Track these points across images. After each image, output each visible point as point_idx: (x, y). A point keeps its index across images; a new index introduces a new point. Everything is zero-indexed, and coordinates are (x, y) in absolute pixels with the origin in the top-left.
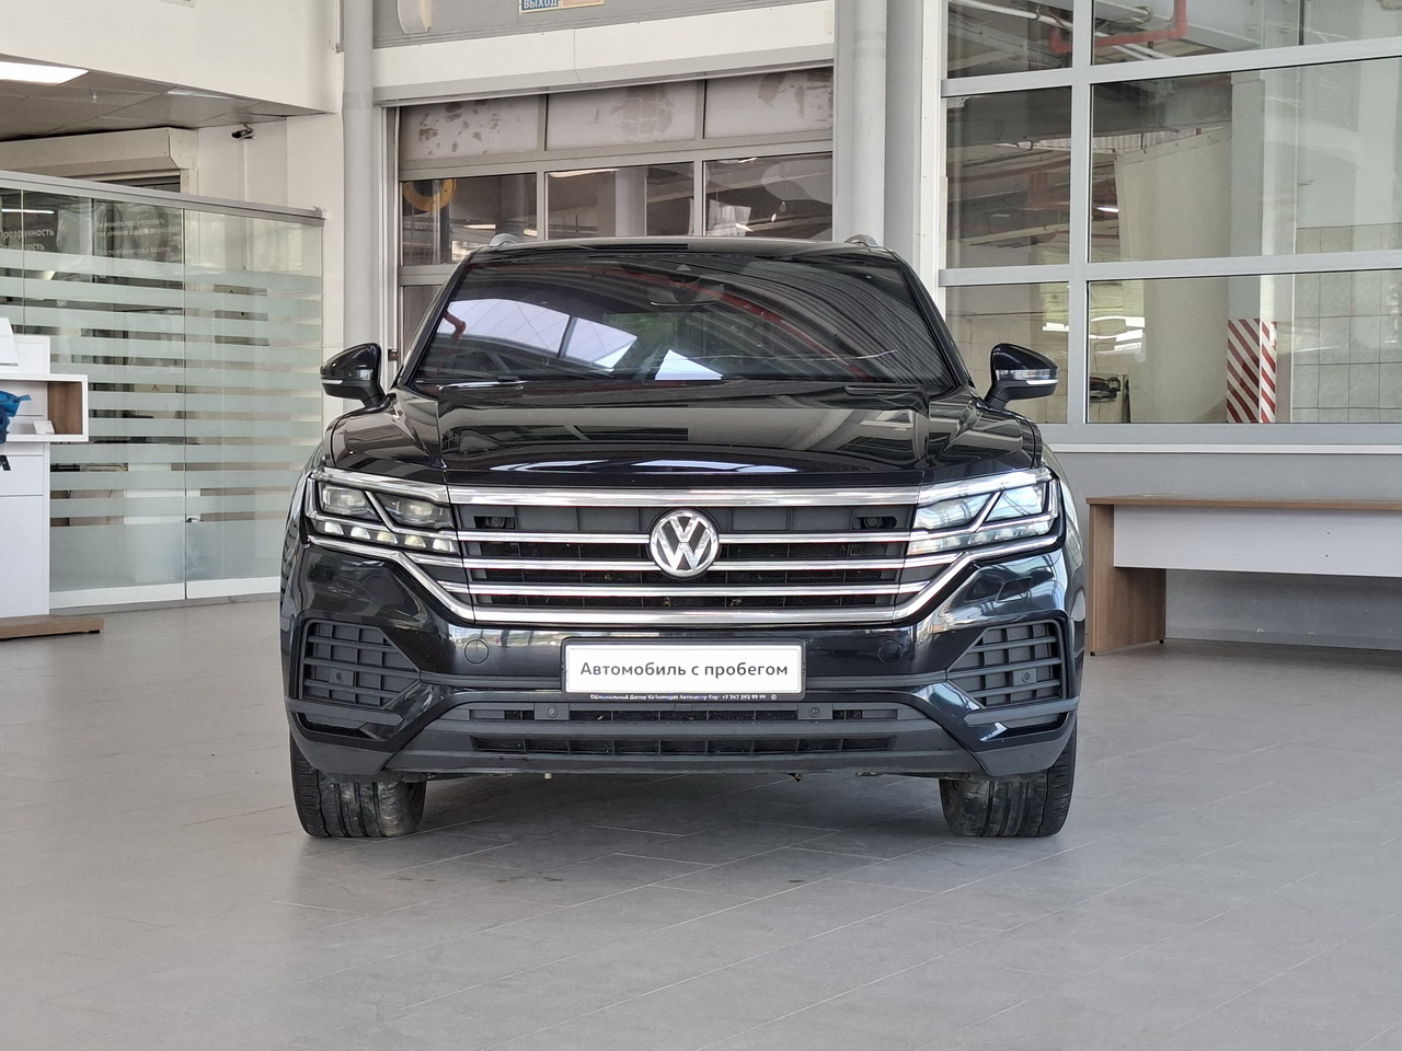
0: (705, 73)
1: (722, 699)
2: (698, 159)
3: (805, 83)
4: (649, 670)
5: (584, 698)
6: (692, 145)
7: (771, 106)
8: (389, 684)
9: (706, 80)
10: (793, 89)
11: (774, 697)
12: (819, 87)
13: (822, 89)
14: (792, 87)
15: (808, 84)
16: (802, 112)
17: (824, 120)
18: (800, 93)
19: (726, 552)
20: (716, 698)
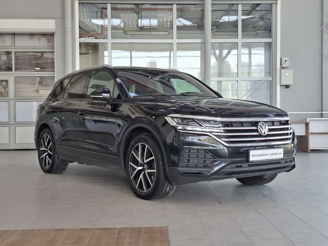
0: (14, 32)
1: (273, 160)
2: (13, 51)
3: (40, 36)
4: (262, 155)
5: (252, 162)
6: (11, 47)
7: (32, 41)
8: (206, 162)
9: (14, 34)
10: (38, 38)
11: (280, 159)
12: (44, 38)
13: (45, 38)
14: (37, 37)
15: (41, 37)
16: (40, 42)
17: (46, 45)
18: (39, 39)
19: (270, 130)
20: (272, 160)
